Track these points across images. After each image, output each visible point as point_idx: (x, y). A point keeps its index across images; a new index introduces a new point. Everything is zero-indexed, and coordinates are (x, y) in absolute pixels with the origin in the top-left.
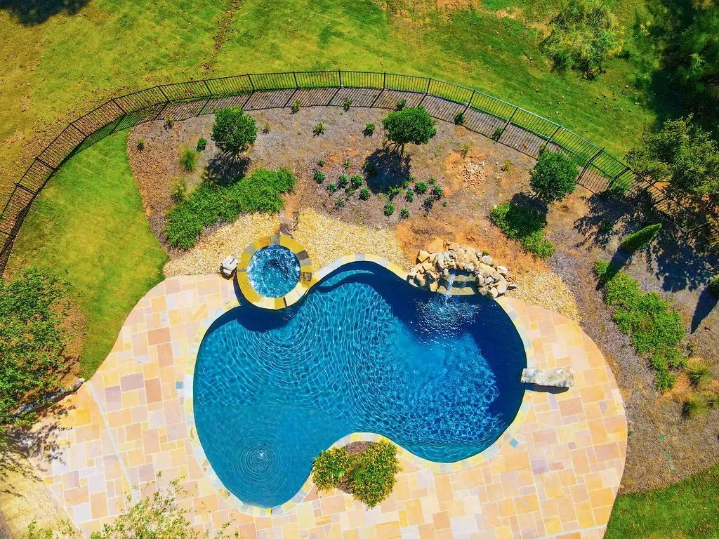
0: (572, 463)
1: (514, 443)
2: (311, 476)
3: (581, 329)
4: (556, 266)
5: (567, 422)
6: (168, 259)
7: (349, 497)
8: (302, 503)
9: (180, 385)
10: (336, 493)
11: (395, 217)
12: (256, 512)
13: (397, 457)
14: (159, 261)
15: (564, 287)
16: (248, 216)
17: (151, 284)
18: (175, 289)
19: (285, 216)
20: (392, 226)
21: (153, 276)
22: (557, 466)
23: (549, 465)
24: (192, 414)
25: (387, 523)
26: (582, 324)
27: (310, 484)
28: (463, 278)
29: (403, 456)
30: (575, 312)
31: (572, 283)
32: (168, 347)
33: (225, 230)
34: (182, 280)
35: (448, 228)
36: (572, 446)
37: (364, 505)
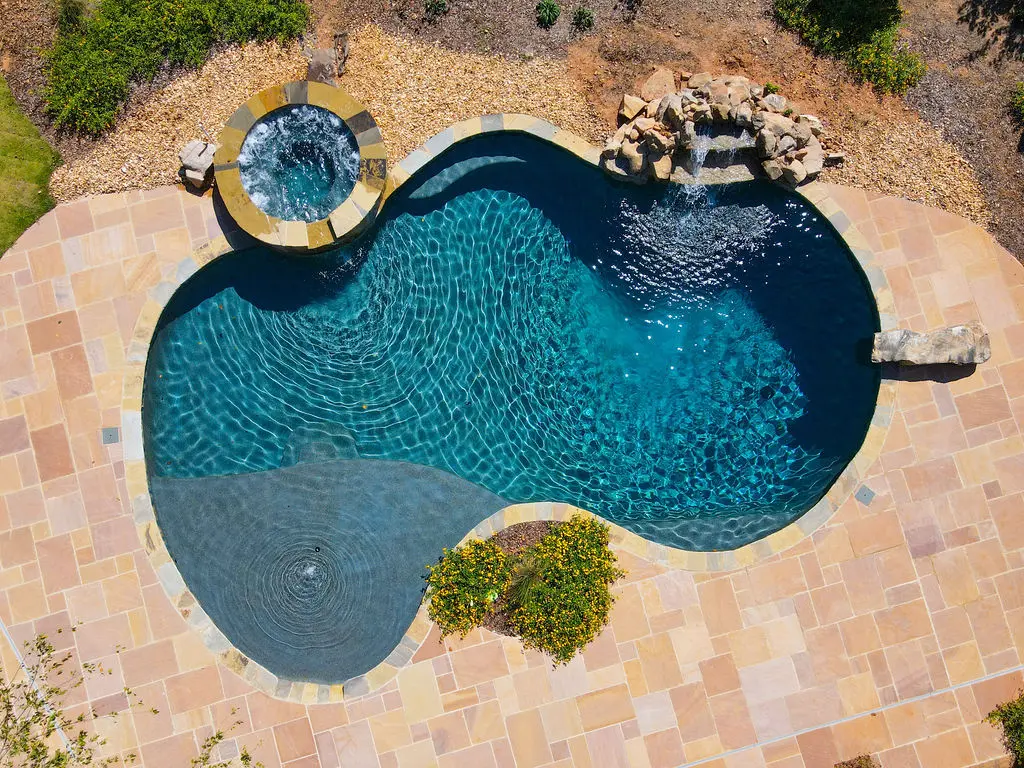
0: (995, 527)
1: (865, 496)
2: (425, 607)
3: (992, 239)
4: (928, 108)
5: (977, 440)
6: (58, 161)
7: (513, 643)
8: (410, 666)
9: (112, 435)
10: (482, 636)
11: (562, 29)
12: (309, 694)
13: (612, 547)
14: (38, 167)
15: (947, 150)
16: (232, 52)
18: (82, 225)
19: (316, 47)
20: (556, 50)
22: (964, 536)
23: (946, 536)
24: (146, 497)
25: (602, 691)
26: (993, 228)
27: (423, 624)
29: (625, 544)
30: (977, 203)
31: (967, 143)
32: (78, 355)
33: (183, 86)
34: (96, 204)
35: (682, 45)
36: (992, 490)
37: (547, 659)
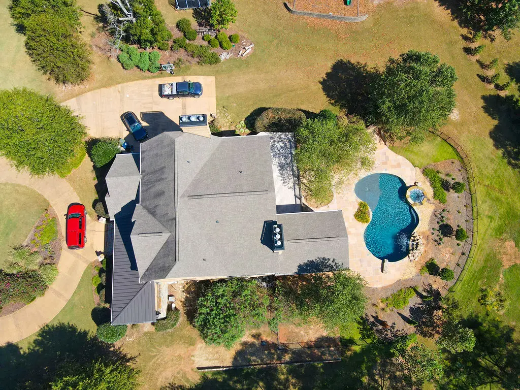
3: (399, 279)
4: (417, 275)
5: (373, 270)
6: (420, 169)
7: (356, 211)
8: (355, 198)
10: (357, 207)
12: (354, 187)
14: (419, 166)
15: (411, 277)
16: (432, 190)
17: (413, 164)
18: (411, 170)
19: (432, 200)
20: (429, 230)
21: (415, 164)
22: (362, 266)
23: (362, 264)
27: (360, 201)
28: (415, 246)
29: (366, 225)
30: (404, 278)
31: (412, 279)
33: (428, 184)
34: (414, 172)
35: (429, 246)
37: (354, 214)
